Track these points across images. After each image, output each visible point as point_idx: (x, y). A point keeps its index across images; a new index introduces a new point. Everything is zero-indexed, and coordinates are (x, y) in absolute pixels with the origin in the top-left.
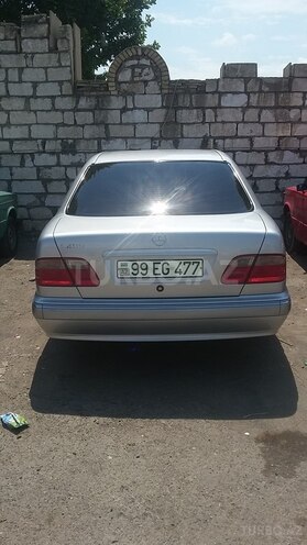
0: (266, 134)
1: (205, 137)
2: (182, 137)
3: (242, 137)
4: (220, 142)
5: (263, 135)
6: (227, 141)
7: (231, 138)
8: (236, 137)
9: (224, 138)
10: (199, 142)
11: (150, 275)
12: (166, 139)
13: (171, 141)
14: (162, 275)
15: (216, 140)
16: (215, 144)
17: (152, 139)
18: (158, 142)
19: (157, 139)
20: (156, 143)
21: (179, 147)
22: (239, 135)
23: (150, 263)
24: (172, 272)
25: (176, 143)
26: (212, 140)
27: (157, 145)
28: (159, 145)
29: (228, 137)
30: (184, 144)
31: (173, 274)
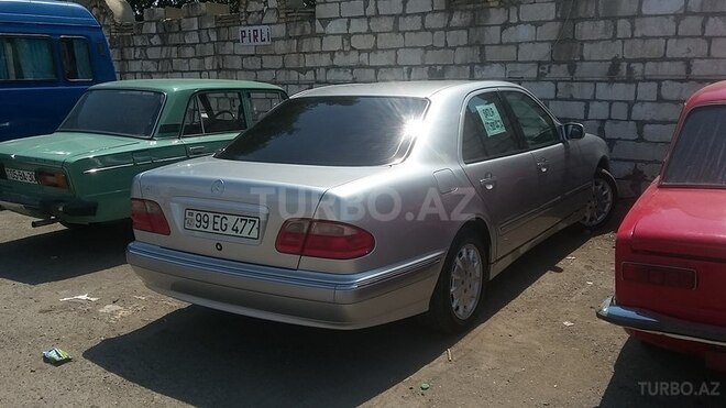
0: (714, 54)
1: (614, 60)
2: (582, 60)
3: (673, 60)
4: (638, 67)
5: (709, 57)
6: (649, 65)
7: (655, 60)
8: (664, 59)
9: (644, 61)
10: (605, 67)
11: (210, 229)
12: (559, 63)
13: (565, 66)
14: (220, 232)
15: (632, 65)
16: (630, 69)
17: (540, 63)
18: (547, 67)
19: (546, 63)
20: (544, 69)
21: (576, 75)
22: (668, 56)
23: (211, 215)
24: (229, 228)
25: (572, 68)
26: (625, 64)
27: (545, 71)
28: (549, 71)
29: (650, 60)
30: (584, 69)
31: (229, 231)
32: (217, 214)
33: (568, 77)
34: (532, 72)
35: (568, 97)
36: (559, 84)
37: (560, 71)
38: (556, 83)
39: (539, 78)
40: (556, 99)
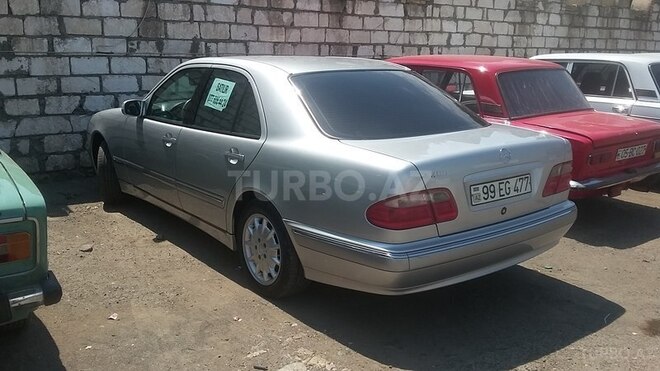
0: (261, 39)
1: (194, 39)
2: (167, 38)
3: (236, 41)
4: (213, 46)
5: (258, 40)
6: (221, 45)
7: (224, 41)
8: (230, 40)
9: (217, 41)
10: (188, 45)
11: (497, 197)
12: (147, 40)
13: (153, 43)
14: (506, 196)
15: (208, 44)
16: (207, 48)
17: (128, 39)
18: (135, 42)
19: (134, 39)
20: (133, 44)
21: (164, 51)
22: (233, 38)
23: (496, 184)
24: (512, 191)
25: (160, 46)
26: (203, 43)
27: (135, 47)
28: (138, 47)
29: (221, 41)
30: (170, 47)
31: (513, 193)
32: (500, 180)
33: (157, 53)
34: (122, 48)
35: (159, 71)
36: (149, 60)
37: (149, 48)
38: (146, 58)
39: (129, 54)
40: (147, 74)
